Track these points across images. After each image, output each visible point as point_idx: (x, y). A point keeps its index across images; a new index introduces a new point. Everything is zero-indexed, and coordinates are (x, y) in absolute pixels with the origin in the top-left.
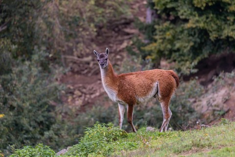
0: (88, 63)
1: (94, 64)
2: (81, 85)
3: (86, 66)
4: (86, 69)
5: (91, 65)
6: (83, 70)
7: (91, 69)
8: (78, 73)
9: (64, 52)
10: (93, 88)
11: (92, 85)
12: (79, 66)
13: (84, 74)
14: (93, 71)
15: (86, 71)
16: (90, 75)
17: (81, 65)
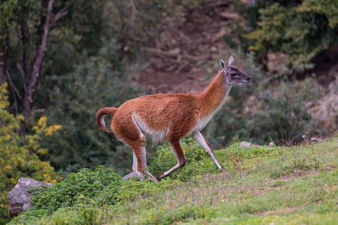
0: (175, 57)
1: (183, 59)
2: (165, 86)
3: (173, 61)
4: (172, 64)
5: (179, 60)
6: (169, 67)
7: (179, 65)
8: (162, 70)
9: (144, 44)
10: (181, 89)
11: (181, 86)
12: (164, 61)
13: (169, 72)
14: (181, 68)
15: (172, 68)
16: (177, 72)
17: (166, 60)
